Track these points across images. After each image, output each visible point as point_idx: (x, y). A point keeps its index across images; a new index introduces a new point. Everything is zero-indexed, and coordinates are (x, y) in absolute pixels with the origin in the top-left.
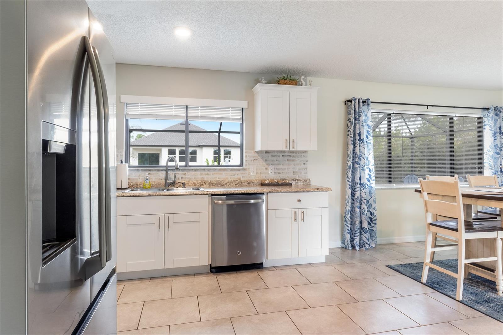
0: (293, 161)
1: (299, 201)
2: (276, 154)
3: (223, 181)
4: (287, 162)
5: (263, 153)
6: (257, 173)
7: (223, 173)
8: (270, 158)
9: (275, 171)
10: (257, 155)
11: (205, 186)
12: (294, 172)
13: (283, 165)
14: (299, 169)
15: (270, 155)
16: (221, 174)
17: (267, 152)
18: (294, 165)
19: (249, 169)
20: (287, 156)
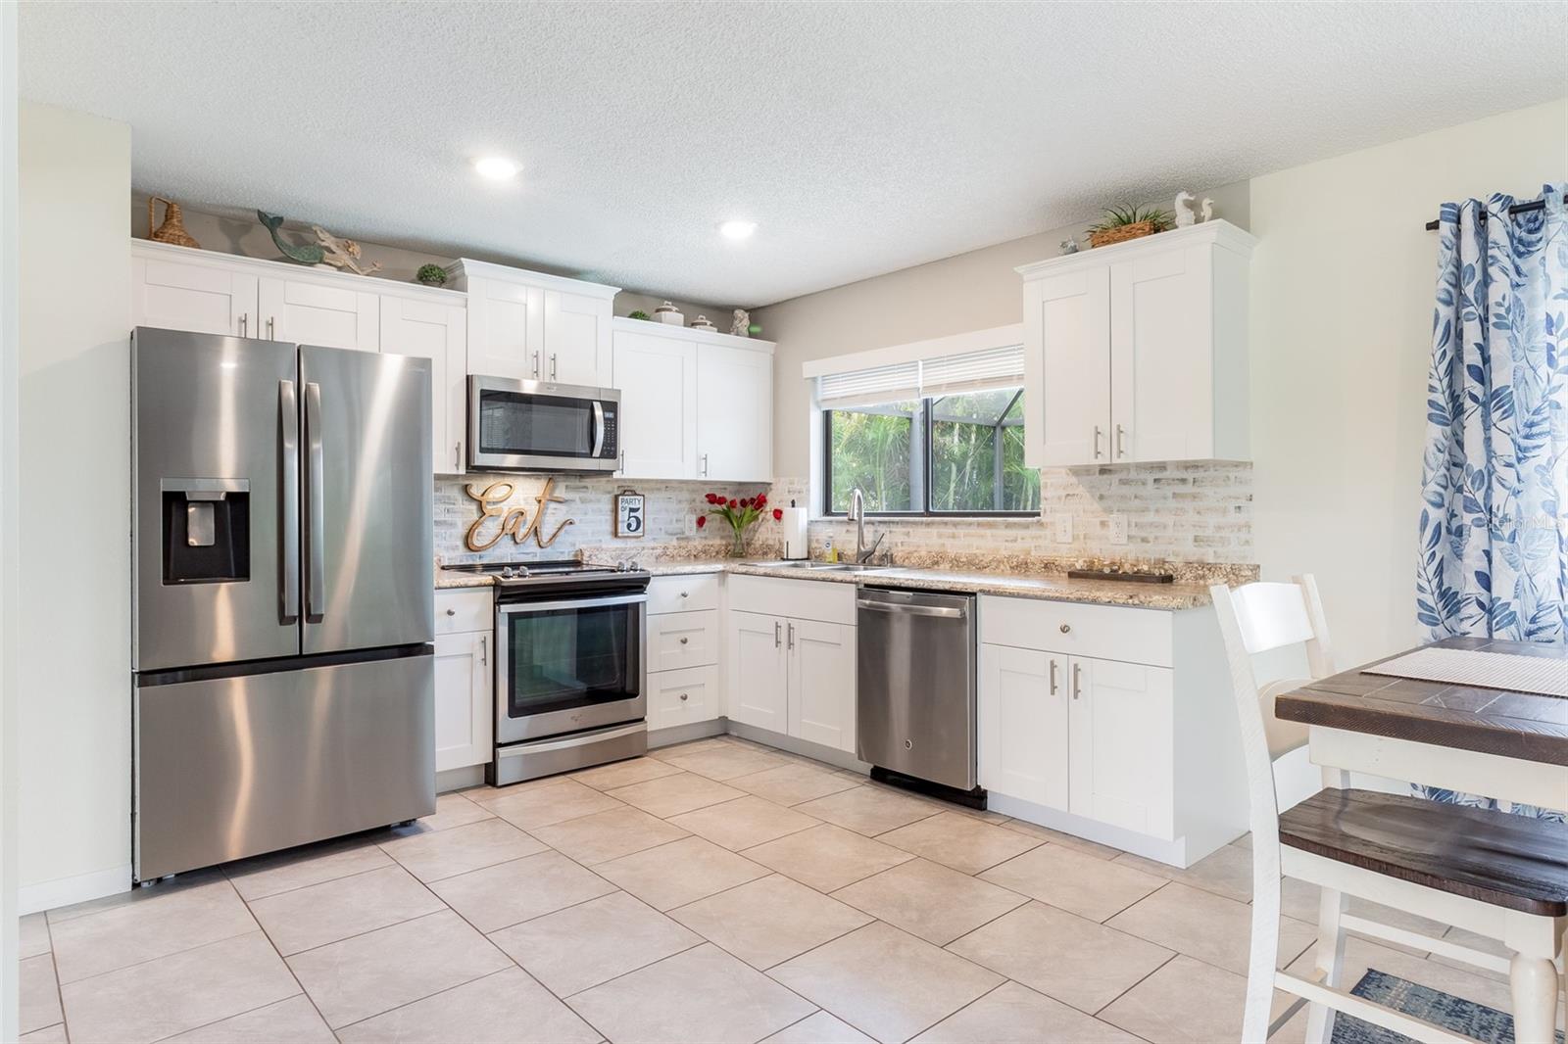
0: (1194, 497)
1: (1065, 629)
2: (1133, 475)
3: (983, 555)
4: (1172, 504)
5: (1094, 474)
6: (1075, 538)
7: (988, 532)
8: (1117, 489)
9: (1133, 533)
10: (1074, 480)
11: (942, 566)
12: (1196, 539)
13: (1157, 511)
14: (1219, 528)
15: (1115, 478)
16: (982, 536)
17: (1104, 470)
18: (1199, 513)
19: (1051, 523)
20: (1173, 480)
